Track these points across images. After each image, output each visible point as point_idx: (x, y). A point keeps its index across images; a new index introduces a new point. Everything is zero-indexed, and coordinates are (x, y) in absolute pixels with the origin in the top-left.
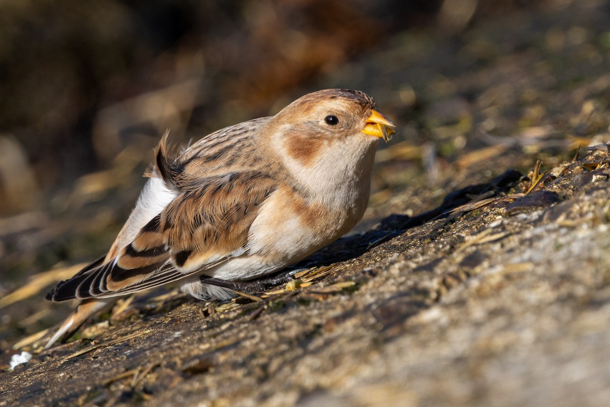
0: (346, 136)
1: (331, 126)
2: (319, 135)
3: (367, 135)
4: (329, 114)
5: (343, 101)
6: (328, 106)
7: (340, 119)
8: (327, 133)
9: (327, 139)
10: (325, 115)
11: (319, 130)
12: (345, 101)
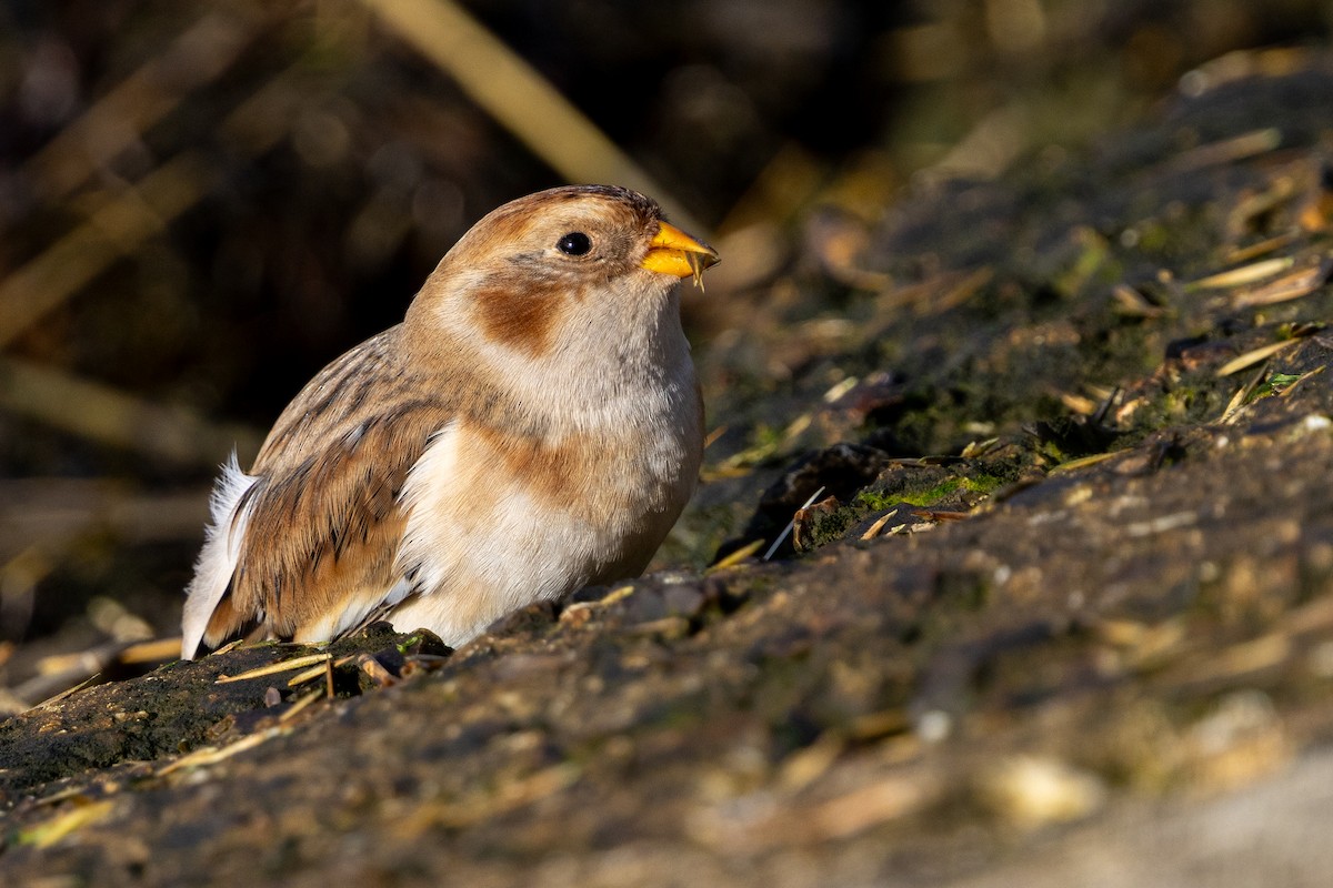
0: (610, 278)
1: (576, 258)
2: (549, 283)
3: (655, 273)
4: (570, 230)
5: (595, 200)
6: (562, 214)
7: (595, 238)
8: (568, 274)
9: (569, 287)
10: (559, 234)
11: (547, 270)
12: (601, 201)
